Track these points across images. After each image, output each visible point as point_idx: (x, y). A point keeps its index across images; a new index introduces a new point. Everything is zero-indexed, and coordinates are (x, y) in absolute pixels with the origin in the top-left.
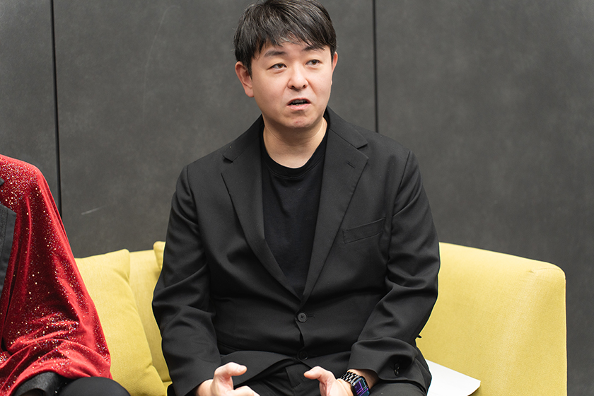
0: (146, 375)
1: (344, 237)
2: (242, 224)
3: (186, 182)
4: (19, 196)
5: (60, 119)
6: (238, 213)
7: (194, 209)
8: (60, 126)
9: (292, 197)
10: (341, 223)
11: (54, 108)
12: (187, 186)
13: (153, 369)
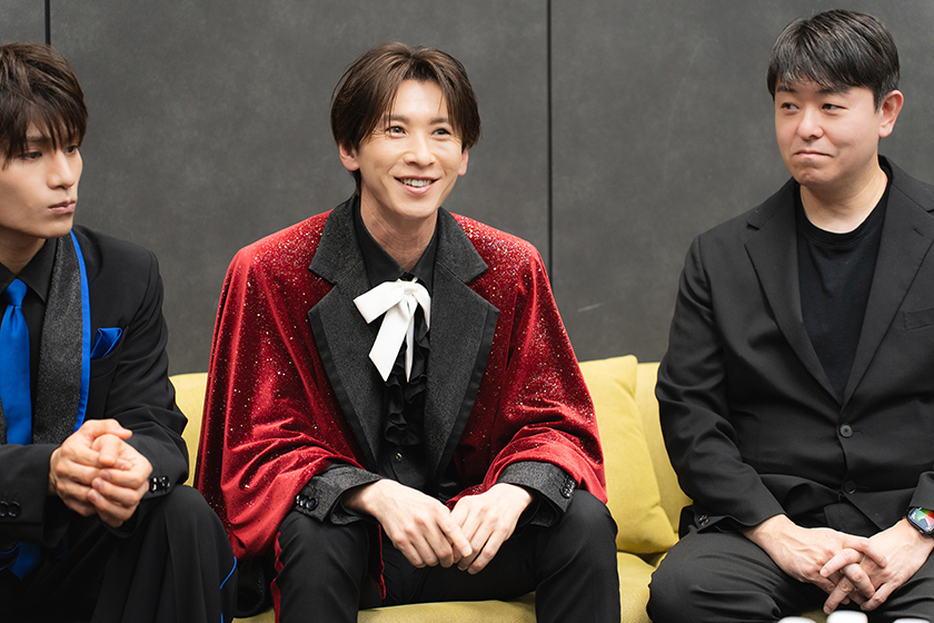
0: (650, 516)
1: (905, 321)
2: (772, 306)
3: (698, 255)
4: (502, 286)
5: (554, 184)
6: (767, 291)
7: (708, 290)
8: (554, 194)
9: (836, 272)
10: (900, 305)
11: (546, 171)
12: (699, 260)
13: (660, 511)
